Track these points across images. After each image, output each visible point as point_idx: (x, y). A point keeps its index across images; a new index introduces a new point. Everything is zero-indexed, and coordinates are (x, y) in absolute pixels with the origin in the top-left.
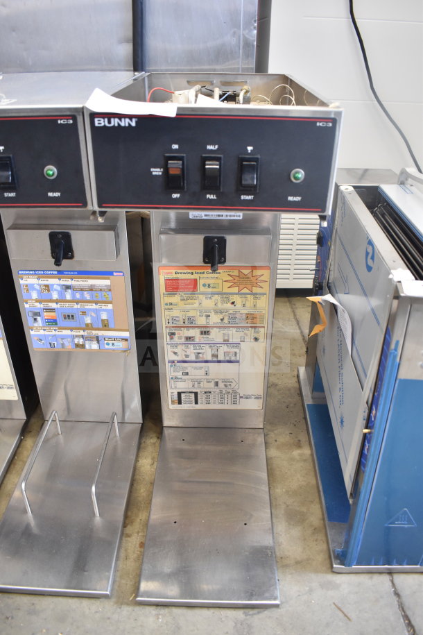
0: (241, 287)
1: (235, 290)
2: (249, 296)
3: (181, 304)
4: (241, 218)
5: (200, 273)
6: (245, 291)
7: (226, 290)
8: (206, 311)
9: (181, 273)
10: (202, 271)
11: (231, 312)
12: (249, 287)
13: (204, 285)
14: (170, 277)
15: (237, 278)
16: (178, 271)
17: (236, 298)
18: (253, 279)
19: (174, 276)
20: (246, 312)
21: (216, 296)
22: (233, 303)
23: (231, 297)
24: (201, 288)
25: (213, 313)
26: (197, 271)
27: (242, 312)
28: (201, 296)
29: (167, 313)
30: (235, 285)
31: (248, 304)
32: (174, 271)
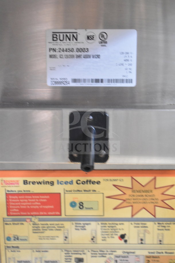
0: (137, 206)
1: (126, 213)
2: (149, 224)
3: (34, 238)
4: (133, 84)
5: (66, 183)
6: (144, 214)
7: (110, 214)
8: (76, 252)
9: (33, 183)
10: (69, 179)
11: (119, 253)
12: (150, 207)
13: (73, 204)
14: (15, 189)
15: (129, 192)
16: (29, 179)
17: (127, 228)
18: (157, 194)
19: (22, 188)
20: (146, 253)
21: (93, 223)
22: (122, 237)
23: (118, 227)
24: (67, 210)
25: (89, 254)
26: (61, 179)
27: (138, 252)
28: (67, 224)
29: (10, 254)
30: (125, 204)
31: (148, 240)
32: (21, 180)
